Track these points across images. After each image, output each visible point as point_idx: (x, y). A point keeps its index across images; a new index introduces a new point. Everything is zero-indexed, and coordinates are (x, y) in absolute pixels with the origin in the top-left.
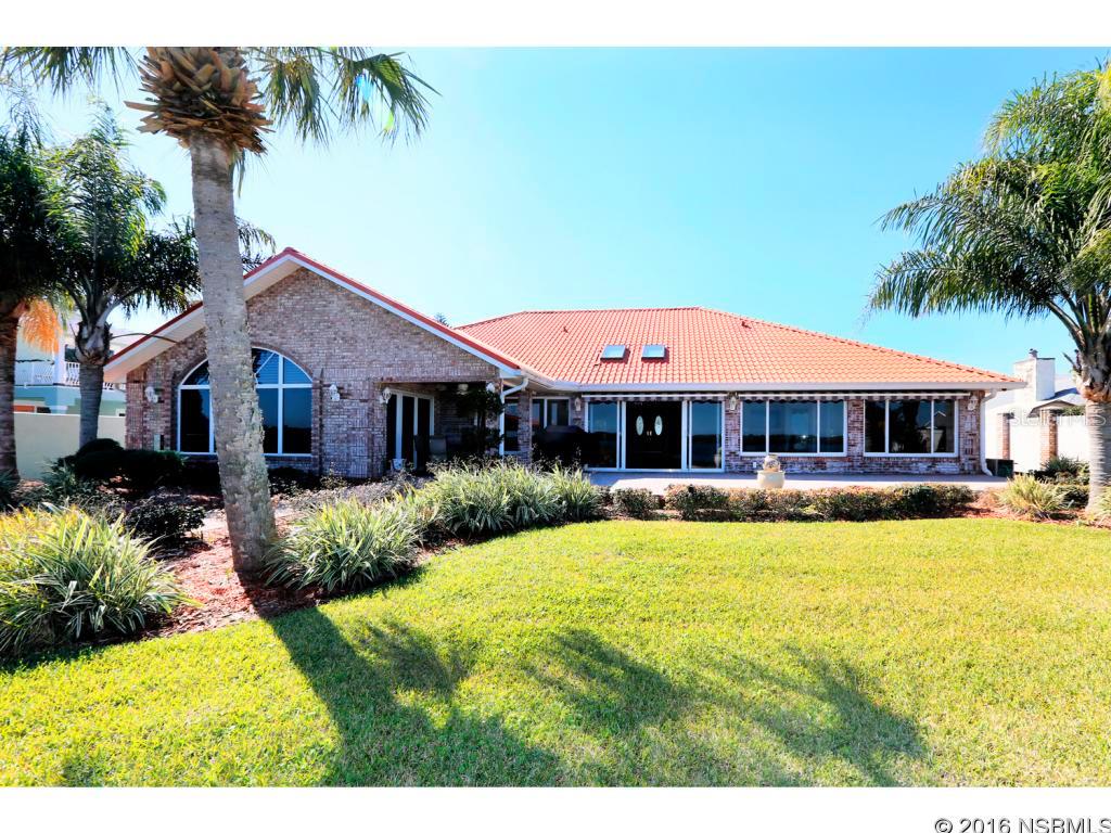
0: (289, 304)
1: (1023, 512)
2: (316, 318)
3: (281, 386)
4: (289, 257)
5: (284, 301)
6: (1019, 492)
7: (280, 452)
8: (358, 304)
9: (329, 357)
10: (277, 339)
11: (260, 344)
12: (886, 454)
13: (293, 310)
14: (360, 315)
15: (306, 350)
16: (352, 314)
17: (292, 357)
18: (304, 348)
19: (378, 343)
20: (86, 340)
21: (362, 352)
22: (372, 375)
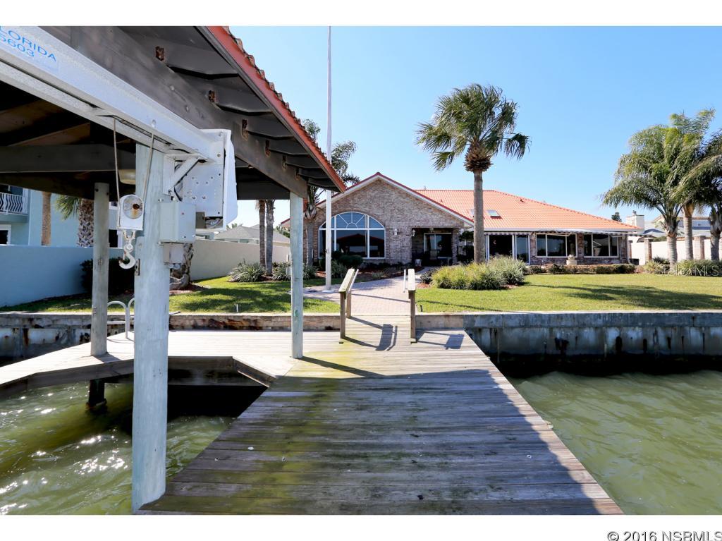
0: (373, 194)
1: (651, 272)
2: (386, 201)
3: (368, 229)
4: (378, 176)
5: (371, 193)
6: (650, 266)
7: (368, 257)
8: (404, 196)
9: (392, 217)
10: (367, 209)
11: (359, 211)
12: (592, 257)
13: (375, 197)
14: (405, 200)
15: (380, 214)
16: (402, 199)
17: (375, 217)
18: (380, 213)
19: (414, 211)
20: (312, 211)
21: (406, 215)
22: (411, 225)
